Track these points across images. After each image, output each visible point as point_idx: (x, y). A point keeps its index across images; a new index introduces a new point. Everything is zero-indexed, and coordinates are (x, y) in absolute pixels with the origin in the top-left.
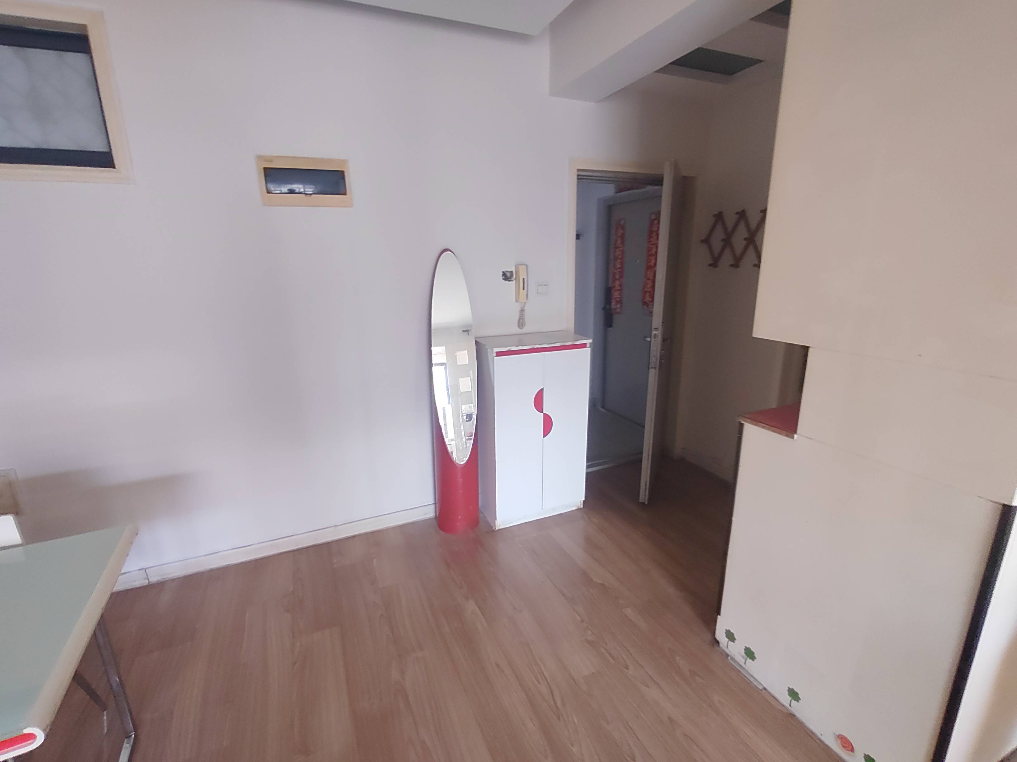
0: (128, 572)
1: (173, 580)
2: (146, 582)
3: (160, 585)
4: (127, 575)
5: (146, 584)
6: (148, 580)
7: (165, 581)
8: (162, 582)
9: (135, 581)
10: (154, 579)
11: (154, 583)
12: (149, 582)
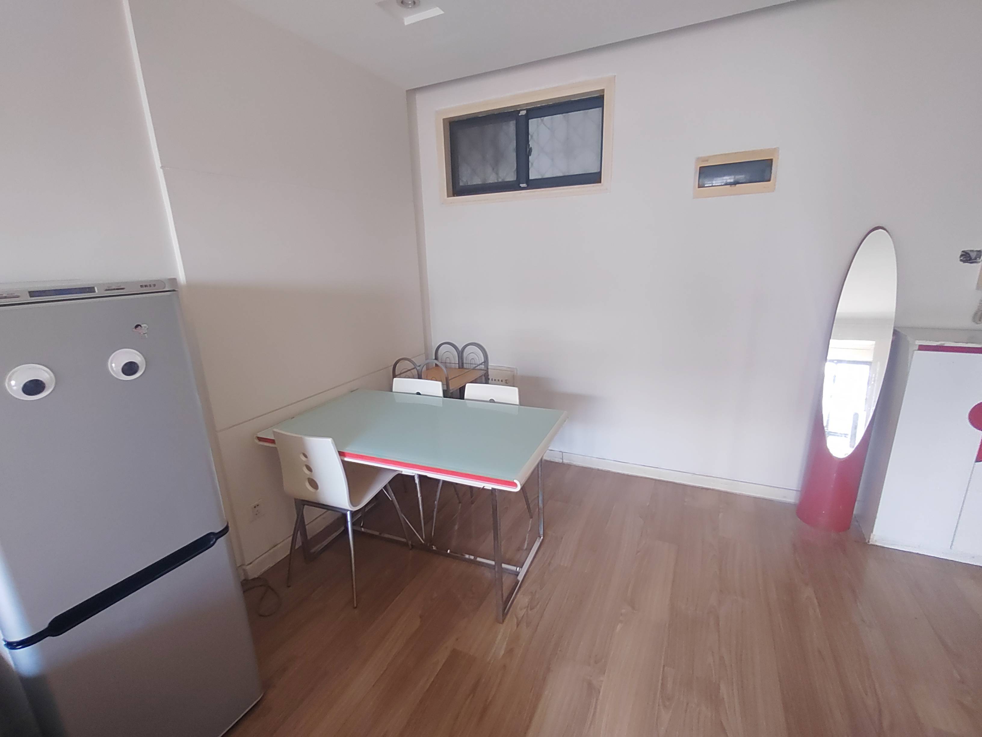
0: (554, 451)
1: (576, 466)
2: (561, 461)
3: (569, 466)
4: (552, 452)
5: (560, 462)
6: (563, 460)
7: (571, 465)
8: (569, 465)
9: (556, 458)
10: (565, 461)
11: (565, 463)
12: (563, 462)
